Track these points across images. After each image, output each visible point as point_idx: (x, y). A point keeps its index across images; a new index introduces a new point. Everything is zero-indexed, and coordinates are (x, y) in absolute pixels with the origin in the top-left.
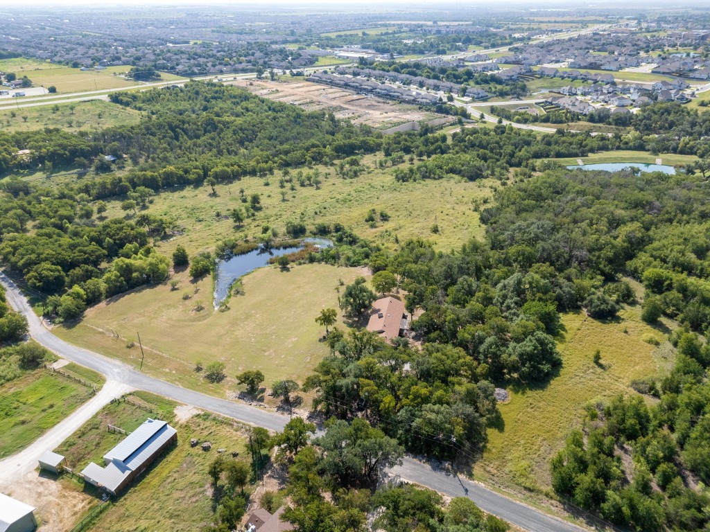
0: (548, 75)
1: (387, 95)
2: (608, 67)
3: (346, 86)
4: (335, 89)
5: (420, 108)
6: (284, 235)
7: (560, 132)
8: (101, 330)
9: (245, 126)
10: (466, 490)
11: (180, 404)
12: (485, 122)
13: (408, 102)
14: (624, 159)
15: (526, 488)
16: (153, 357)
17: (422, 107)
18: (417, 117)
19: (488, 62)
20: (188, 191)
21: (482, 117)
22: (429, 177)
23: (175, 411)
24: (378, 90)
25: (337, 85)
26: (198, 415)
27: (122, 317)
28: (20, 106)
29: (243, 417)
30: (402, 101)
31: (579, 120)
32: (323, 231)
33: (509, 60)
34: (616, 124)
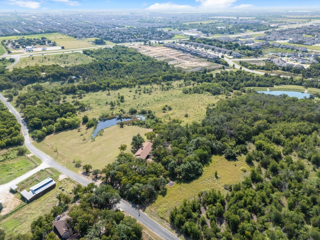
0: (276, 46)
1: (195, 54)
2: (306, 43)
3: (180, 49)
4: (175, 51)
5: (208, 61)
6: (128, 113)
7: (266, 75)
8: (48, 144)
9: (130, 66)
10: (139, 215)
11: (62, 174)
12: (234, 68)
13: (204, 58)
15: (161, 217)
16: (61, 156)
17: (209, 60)
18: (205, 64)
19: (251, 39)
20: (100, 93)
21: (234, 66)
23: (60, 176)
24: (192, 52)
25: (176, 49)
26: (66, 178)
27: (57, 140)
28: (48, 54)
30: (201, 57)
31: (278, 69)
32: (143, 113)
33: (261, 38)
34: (294, 72)
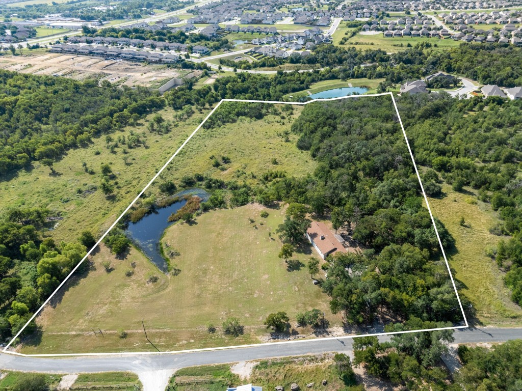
0: (234, 31)
1: (133, 58)
2: (266, 22)
3: (91, 53)
4: (82, 58)
5: (168, 67)
6: (160, 194)
7: (280, 73)
8: (74, 333)
9: (33, 103)
10: (490, 334)
11: (232, 365)
12: (223, 72)
13: (156, 62)
14: (331, 86)
15: (512, 317)
17: (170, 65)
19: (181, 23)
21: (220, 68)
22: (228, 122)
23: (233, 372)
24: (123, 55)
25: (83, 54)
26: (257, 367)
27: (83, 313)
29: (297, 352)
30: (150, 62)
31: (284, 62)
32: (189, 183)
33: (197, 21)
34: (309, 64)
